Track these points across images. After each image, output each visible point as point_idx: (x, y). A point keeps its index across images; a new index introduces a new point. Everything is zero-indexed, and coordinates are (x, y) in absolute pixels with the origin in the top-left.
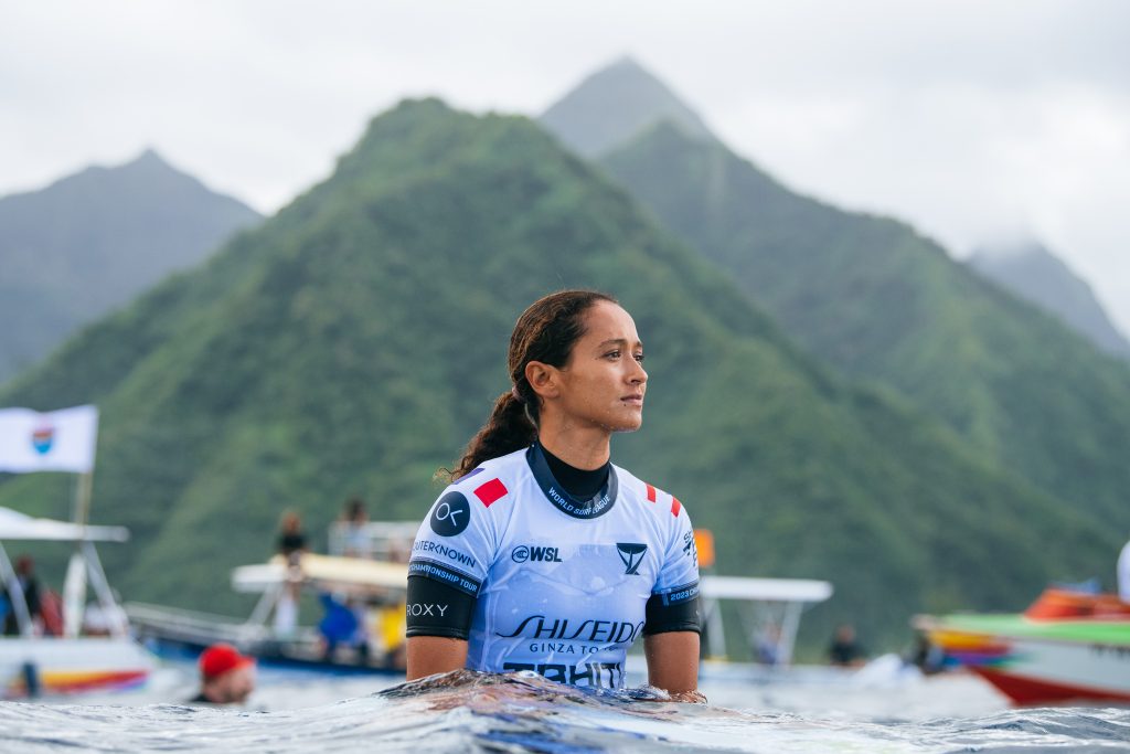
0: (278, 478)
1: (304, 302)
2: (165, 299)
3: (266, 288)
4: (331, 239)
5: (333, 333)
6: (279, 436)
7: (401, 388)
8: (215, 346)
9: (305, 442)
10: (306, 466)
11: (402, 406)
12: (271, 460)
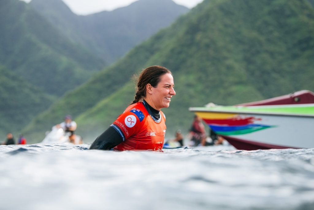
0: (191, 91)
1: (198, 37)
2: (158, 38)
3: (187, 33)
4: (207, 16)
5: (208, 46)
6: (192, 78)
7: (230, 62)
8: (172, 50)
9: (200, 80)
10: (200, 87)
11: (229, 68)
12: (189, 85)
